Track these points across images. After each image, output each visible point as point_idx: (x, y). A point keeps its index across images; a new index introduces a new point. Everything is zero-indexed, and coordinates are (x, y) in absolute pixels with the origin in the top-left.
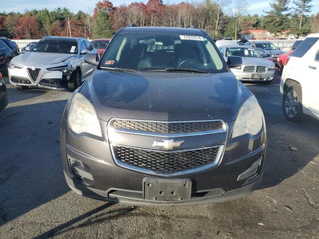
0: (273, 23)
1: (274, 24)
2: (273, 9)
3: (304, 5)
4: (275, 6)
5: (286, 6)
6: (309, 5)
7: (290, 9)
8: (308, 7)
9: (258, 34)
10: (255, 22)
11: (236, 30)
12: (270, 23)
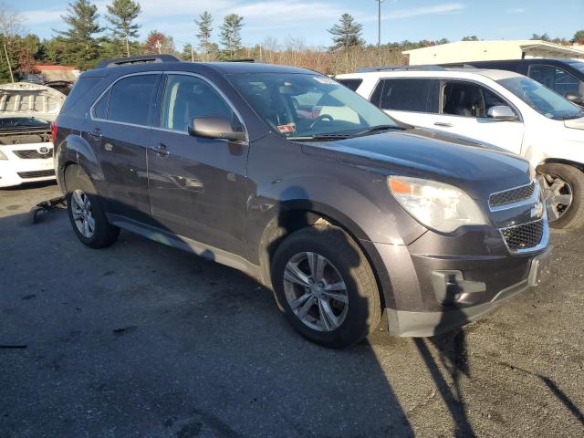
0: (81, 53)
1: (83, 56)
2: (72, 27)
3: (126, 24)
4: (73, 21)
5: (95, 22)
6: (133, 24)
7: (104, 29)
8: (133, 27)
9: (55, 74)
10: (36, 50)
11: (10, 64)
12: (75, 52)
